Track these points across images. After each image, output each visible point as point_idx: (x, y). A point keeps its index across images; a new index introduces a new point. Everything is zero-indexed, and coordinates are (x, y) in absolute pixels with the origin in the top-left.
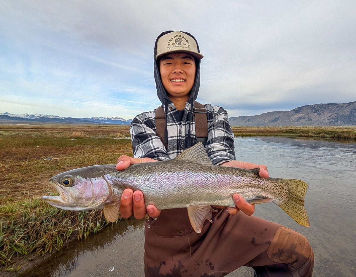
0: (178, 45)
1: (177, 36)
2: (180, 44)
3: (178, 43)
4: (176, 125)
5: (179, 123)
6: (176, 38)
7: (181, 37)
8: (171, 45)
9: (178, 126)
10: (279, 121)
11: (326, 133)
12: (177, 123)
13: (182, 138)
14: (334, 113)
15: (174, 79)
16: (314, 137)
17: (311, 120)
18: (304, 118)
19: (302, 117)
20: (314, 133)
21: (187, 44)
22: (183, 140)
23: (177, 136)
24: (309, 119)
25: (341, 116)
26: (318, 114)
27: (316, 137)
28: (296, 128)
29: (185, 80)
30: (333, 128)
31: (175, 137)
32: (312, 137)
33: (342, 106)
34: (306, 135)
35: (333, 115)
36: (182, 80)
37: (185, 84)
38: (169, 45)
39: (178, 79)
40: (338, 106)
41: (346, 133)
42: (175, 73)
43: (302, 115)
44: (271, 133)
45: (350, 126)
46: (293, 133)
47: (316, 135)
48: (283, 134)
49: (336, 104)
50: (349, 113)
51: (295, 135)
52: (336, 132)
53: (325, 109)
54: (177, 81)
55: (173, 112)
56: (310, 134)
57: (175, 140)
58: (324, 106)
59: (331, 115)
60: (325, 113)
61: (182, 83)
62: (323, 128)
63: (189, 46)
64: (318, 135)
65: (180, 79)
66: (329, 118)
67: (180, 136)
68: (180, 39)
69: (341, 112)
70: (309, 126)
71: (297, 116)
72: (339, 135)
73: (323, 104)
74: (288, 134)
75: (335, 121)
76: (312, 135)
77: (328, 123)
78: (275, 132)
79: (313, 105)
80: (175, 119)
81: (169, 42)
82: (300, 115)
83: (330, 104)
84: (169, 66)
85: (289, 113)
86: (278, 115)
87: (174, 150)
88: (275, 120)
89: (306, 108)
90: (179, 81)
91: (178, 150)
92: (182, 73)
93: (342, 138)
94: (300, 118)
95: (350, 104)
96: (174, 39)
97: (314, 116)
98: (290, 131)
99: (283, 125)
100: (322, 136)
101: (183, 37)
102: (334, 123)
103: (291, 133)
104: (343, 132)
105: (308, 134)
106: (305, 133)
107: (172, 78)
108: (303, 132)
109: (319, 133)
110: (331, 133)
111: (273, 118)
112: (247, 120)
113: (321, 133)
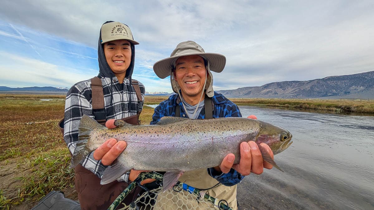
0: (120, 34)
1: (119, 26)
2: (121, 32)
3: (119, 32)
4: (119, 93)
5: (121, 92)
6: (118, 27)
7: (122, 27)
8: (114, 33)
9: (121, 94)
10: (251, 94)
11: (290, 104)
12: (119, 92)
13: (125, 103)
14: (297, 88)
15: (116, 61)
16: (280, 106)
17: (277, 94)
18: (272, 92)
19: (269, 91)
20: (280, 104)
21: (126, 33)
22: (126, 104)
23: (121, 102)
24: (276, 93)
25: (302, 91)
26: (283, 89)
27: (281, 107)
28: (265, 100)
29: (124, 62)
30: (296, 100)
31: (119, 102)
32: (278, 106)
33: (304, 83)
34: (273, 105)
35: (296, 90)
36: (122, 62)
37: (124, 64)
38: (112, 33)
39: (119, 61)
40: (300, 83)
41: (307, 104)
42: (117, 56)
43: (270, 90)
44: (245, 103)
45: (310, 99)
46: (262, 103)
47: (282, 105)
48: (254, 104)
49: (298, 82)
50: (309, 88)
51: (264, 105)
52: (298, 103)
53: (290, 85)
54: (118, 62)
55: (116, 83)
56: (277, 104)
57: (119, 104)
58: (288, 83)
59: (295, 90)
60: (289, 89)
61: (122, 64)
62: (288, 100)
63: (127, 34)
64: (283, 105)
65: (121, 61)
66: (292, 92)
67: (123, 101)
68: (121, 28)
69: (302, 88)
70: (276, 99)
71: (265, 91)
72: (301, 106)
73: (288, 82)
74: (258, 104)
75: (297, 95)
76: (278, 105)
77: (291, 96)
78: (249, 102)
79: (279, 82)
80: (118, 89)
81: (112, 31)
82: (268, 90)
83: (294, 82)
84: (112, 50)
85: (259, 88)
86: (250, 90)
87: (120, 111)
88: (248, 93)
89: (273, 84)
90: (120, 62)
91: (123, 111)
92: (122, 56)
93: (303, 108)
94: (268, 92)
95: (311, 81)
96: (117, 28)
97: (280, 91)
98: (260, 102)
99: (255, 97)
100: (287, 106)
101: (123, 27)
102: (296, 96)
103: (261, 104)
104: (305, 103)
105: (275, 104)
106: (273, 104)
107: (114, 59)
108: (270, 102)
109: (284, 104)
110: (295, 103)
111: (246, 92)
112: (226, 93)
113: (286, 103)
